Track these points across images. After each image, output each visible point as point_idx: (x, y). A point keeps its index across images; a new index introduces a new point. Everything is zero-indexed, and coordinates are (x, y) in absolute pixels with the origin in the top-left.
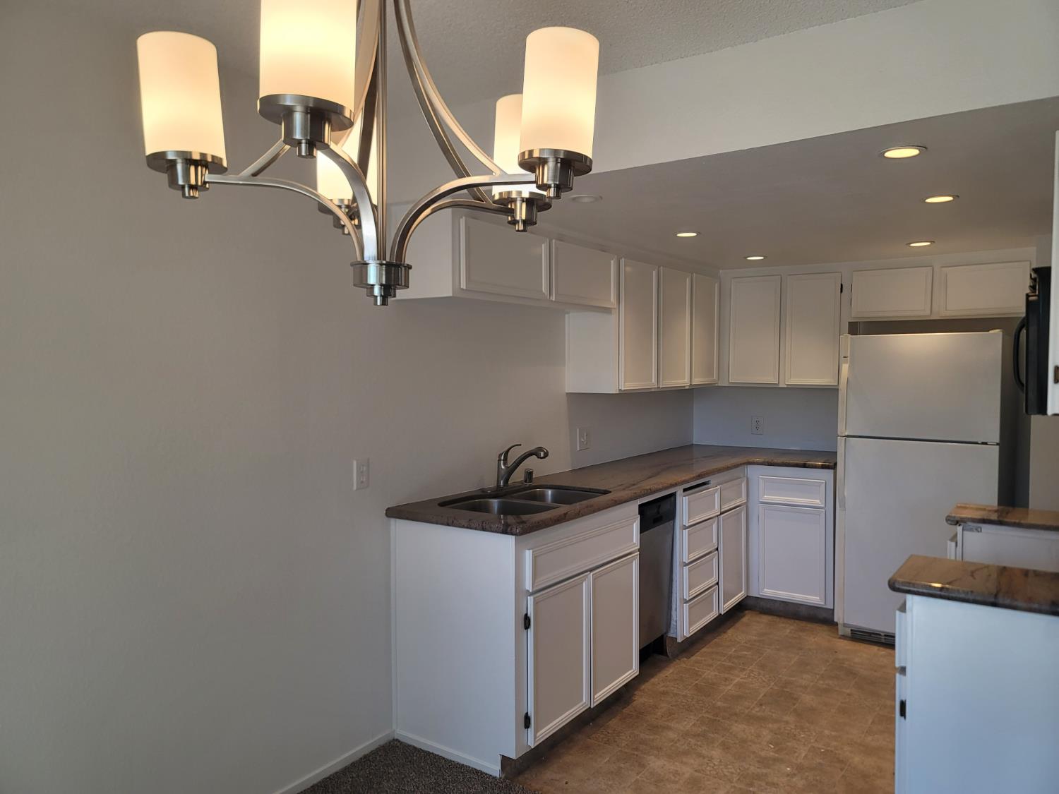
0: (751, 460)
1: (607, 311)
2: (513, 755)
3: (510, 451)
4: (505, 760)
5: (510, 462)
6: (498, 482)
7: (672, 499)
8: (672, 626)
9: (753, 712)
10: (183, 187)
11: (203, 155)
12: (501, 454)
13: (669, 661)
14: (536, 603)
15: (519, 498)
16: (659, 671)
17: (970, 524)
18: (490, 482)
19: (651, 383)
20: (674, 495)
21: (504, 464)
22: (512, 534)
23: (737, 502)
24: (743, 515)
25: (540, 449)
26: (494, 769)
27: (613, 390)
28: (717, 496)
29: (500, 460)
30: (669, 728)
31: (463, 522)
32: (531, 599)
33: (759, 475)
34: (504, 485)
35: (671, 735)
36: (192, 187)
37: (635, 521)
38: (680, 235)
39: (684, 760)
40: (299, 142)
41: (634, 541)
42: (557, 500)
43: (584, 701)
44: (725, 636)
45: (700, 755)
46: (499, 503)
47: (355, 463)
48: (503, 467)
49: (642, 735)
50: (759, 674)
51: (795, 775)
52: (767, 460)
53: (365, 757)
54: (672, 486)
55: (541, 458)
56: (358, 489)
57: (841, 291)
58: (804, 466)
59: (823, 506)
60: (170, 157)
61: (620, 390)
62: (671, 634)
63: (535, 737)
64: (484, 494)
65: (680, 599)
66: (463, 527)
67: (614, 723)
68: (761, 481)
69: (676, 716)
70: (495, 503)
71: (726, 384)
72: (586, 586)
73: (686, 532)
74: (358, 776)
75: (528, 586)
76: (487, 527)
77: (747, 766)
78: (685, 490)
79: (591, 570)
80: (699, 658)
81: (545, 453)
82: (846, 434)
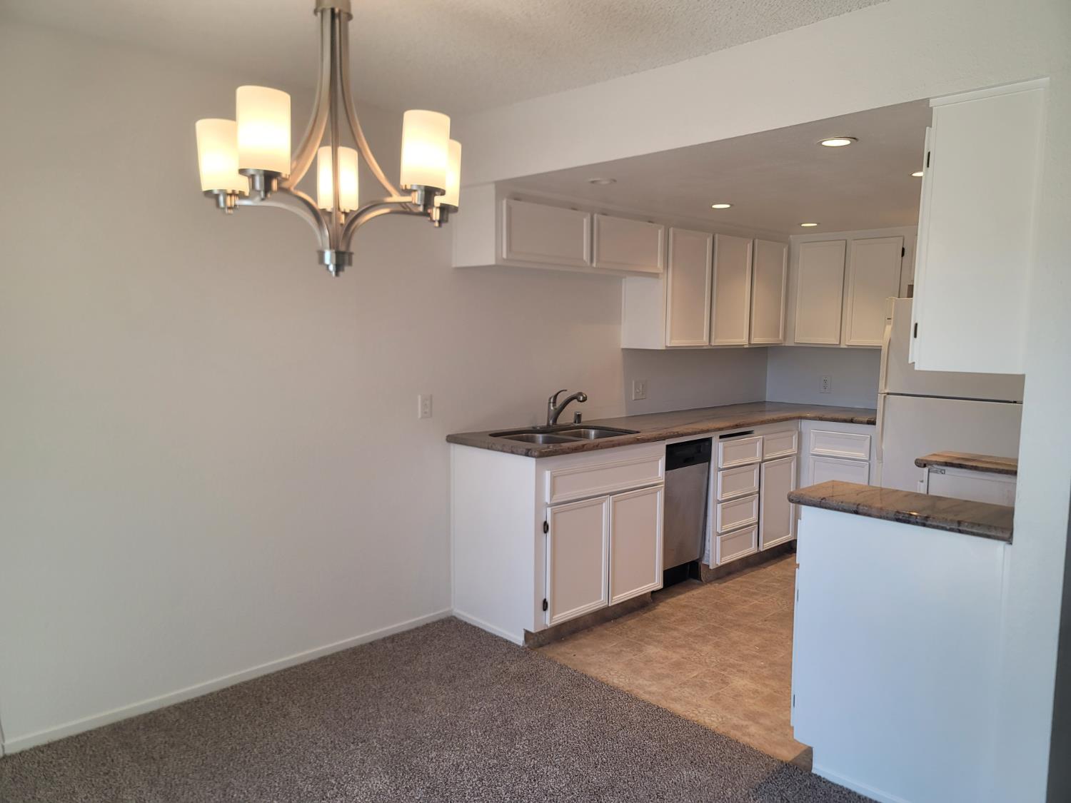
0: (803, 415)
1: (656, 275)
2: (532, 630)
3: (558, 396)
4: (527, 634)
5: (558, 404)
6: (548, 421)
7: (707, 444)
8: (706, 555)
9: (756, 625)
10: (224, 208)
11: (233, 191)
12: (550, 398)
13: (702, 584)
14: (554, 514)
15: (565, 434)
16: (688, 591)
17: (936, 466)
18: (542, 422)
19: (703, 341)
20: (709, 440)
21: (553, 406)
22: (532, 456)
23: (788, 452)
24: (793, 465)
25: (581, 394)
26: (519, 640)
27: (660, 346)
28: (759, 445)
29: (550, 403)
30: (675, 629)
31: (499, 447)
32: (549, 510)
33: (812, 429)
34: (553, 424)
35: (675, 634)
36: (230, 208)
37: (660, 458)
38: (715, 206)
39: (678, 650)
40: (259, 191)
41: (660, 475)
42: (597, 437)
43: (602, 599)
44: (763, 571)
45: (691, 649)
46: (543, 437)
47: (419, 397)
48: (552, 408)
49: (651, 632)
50: (778, 600)
51: (765, 667)
52: (817, 416)
53: (427, 625)
54: (708, 431)
55: (581, 401)
56: (422, 418)
57: (903, 255)
58: (852, 421)
59: (867, 459)
60: (216, 192)
61: (666, 347)
62: (704, 562)
63: (551, 618)
64: (535, 431)
65: (713, 532)
66: (498, 450)
67: (632, 622)
68: (812, 435)
69: (687, 622)
70: (540, 437)
71: (793, 345)
72: (606, 507)
73: (720, 474)
74: (418, 635)
75: (547, 500)
76: (515, 451)
77: (727, 658)
78: (721, 437)
79: (611, 494)
80: (729, 585)
81: (584, 397)
82: (887, 391)
